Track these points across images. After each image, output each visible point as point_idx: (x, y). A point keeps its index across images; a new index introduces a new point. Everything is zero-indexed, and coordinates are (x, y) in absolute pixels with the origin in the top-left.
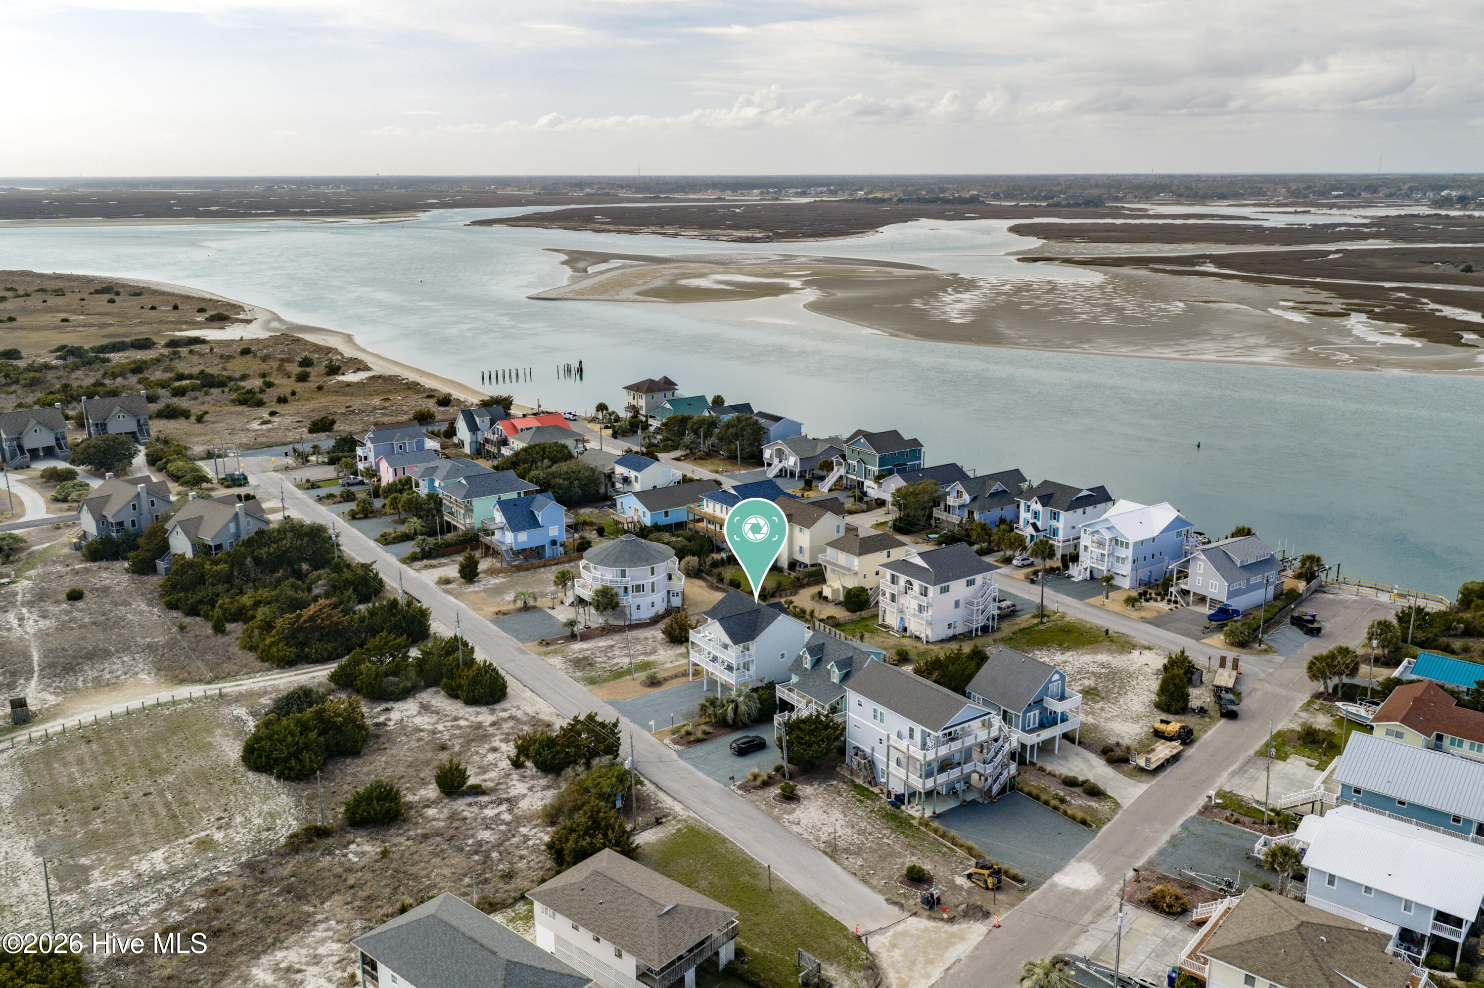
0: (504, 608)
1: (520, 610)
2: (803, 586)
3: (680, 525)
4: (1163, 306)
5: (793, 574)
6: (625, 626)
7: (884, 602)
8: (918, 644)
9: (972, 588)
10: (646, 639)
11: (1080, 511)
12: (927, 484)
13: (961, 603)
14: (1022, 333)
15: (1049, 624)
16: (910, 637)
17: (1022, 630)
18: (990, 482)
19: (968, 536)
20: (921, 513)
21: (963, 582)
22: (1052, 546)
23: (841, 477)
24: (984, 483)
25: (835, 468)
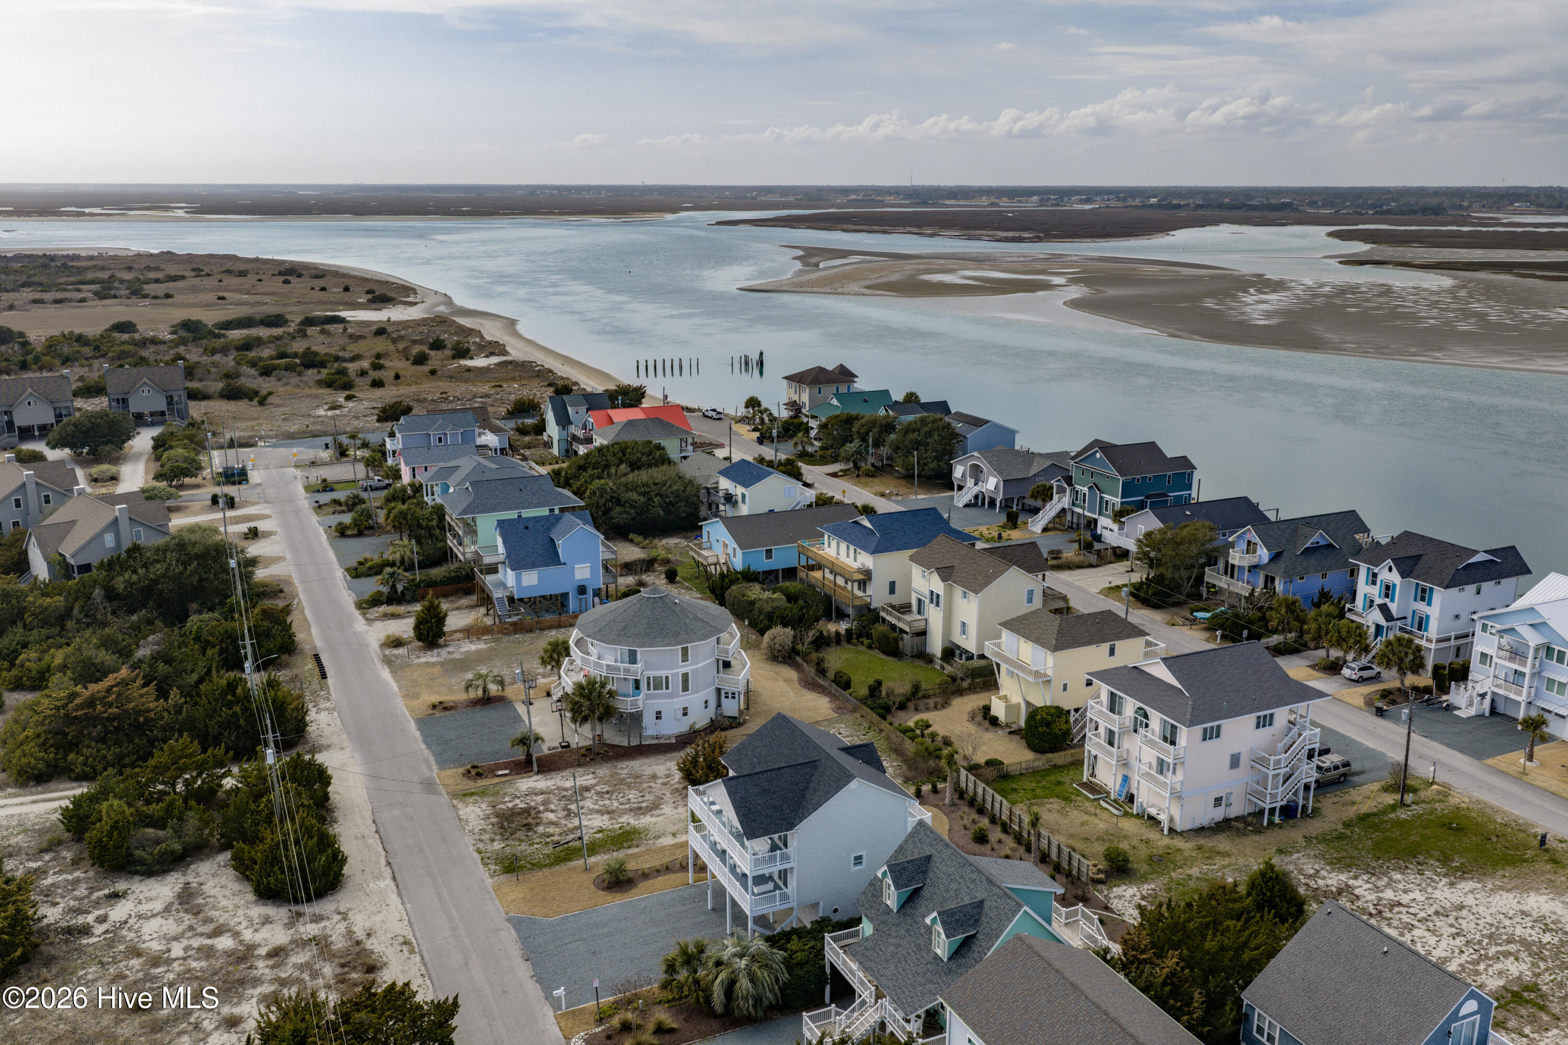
0: (449, 698)
1: (475, 703)
2: (960, 692)
3: (791, 573)
4: (1540, 313)
5: (949, 669)
6: (630, 748)
7: (1094, 745)
8: (1153, 835)
9: (1268, 730)
10: (654, 777)
11: (1471, 588)
12: (1200, 527)
13: (1244, 760)
14: (1348, 338)
15: (1418, 809)
16: (1138, 816)
17: (1363, 818)
18: (1306, 530)
19: (1263, 618)
20: (1184, 573)
21: (1250, 719)
22: (1419, 649)
23: (1064, 510)
24: (1295, 531)
25: (1056, 497)
